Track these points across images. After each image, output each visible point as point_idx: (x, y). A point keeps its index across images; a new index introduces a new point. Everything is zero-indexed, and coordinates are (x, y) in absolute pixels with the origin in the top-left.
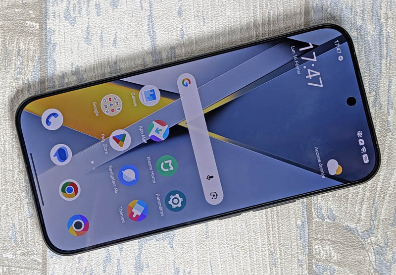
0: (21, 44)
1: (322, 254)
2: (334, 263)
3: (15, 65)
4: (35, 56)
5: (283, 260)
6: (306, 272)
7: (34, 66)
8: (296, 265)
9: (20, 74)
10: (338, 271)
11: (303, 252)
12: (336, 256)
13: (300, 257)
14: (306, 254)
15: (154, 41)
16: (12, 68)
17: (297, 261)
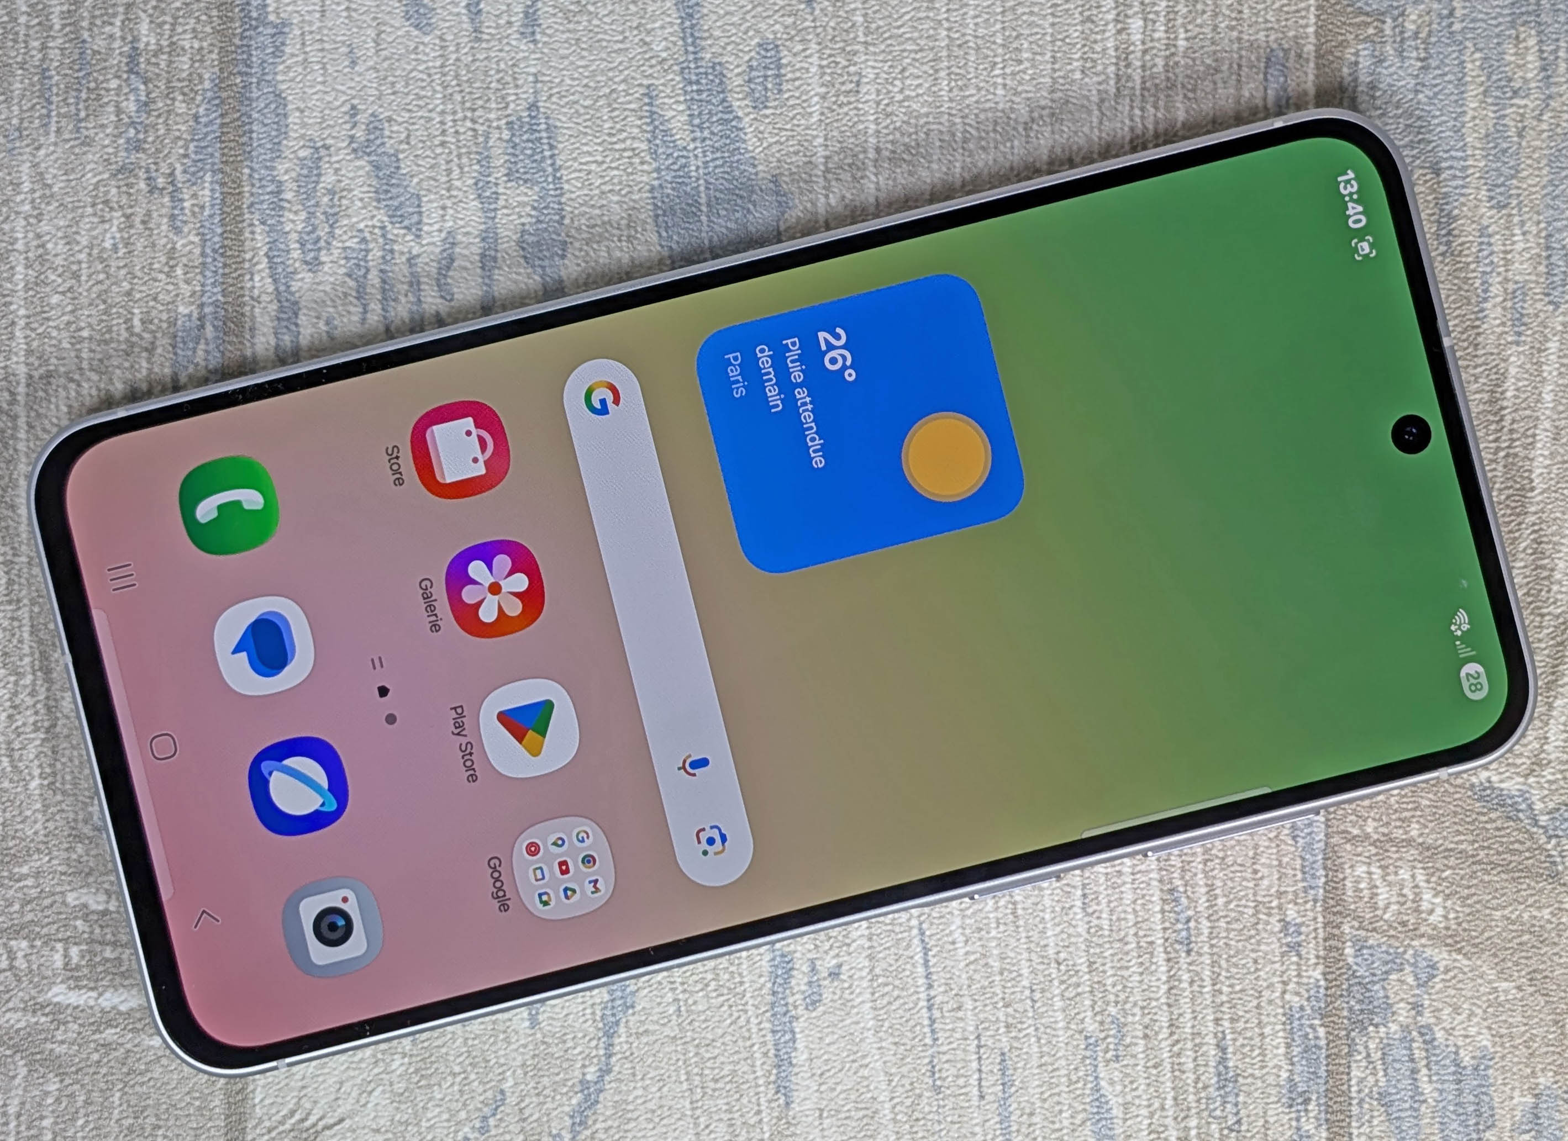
0: (144, 27)
1: (1381, 901)
2: (1431, 938)
3: (119, 111)
4: (200, 76)
5: (1222, 924)
6: (1317, 974)
7: (196, 117)
8: (1273, 946)
9: (137, 149)
10: (1447, 971)
11: (1305, 890)
12: (1440, 911)
13: (1291, 913)
14: (1315, 901)
15: (691, 16)
16: (102, 126)
17: (1278, 927)
